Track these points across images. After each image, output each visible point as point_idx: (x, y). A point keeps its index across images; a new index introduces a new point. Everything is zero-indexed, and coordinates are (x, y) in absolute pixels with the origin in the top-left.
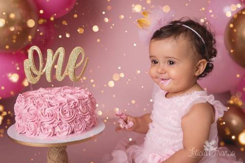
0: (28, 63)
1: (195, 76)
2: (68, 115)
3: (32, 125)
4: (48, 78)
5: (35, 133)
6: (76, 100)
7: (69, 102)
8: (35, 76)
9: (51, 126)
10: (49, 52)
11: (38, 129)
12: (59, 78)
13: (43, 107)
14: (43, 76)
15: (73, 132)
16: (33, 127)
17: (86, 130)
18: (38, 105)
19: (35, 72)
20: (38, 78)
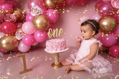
0: (49, 33)
1: (92, 35)
2: (60, 45)
3: (51, 48)
4: (54, 37)
5: (52, 50)
6: (62, 42)
7: (60, 42)
8: (51, 36)
9: (56, 48)
10: (54, 30)
11: (53, 49)
12: (57, 36)
13: (54, 43)
14: (53, 36)
15: (61, 50)
16: (51, 49)
17: (64, 49)
18: (52, 43)
19: (51, 35)
20: (51, 37)
